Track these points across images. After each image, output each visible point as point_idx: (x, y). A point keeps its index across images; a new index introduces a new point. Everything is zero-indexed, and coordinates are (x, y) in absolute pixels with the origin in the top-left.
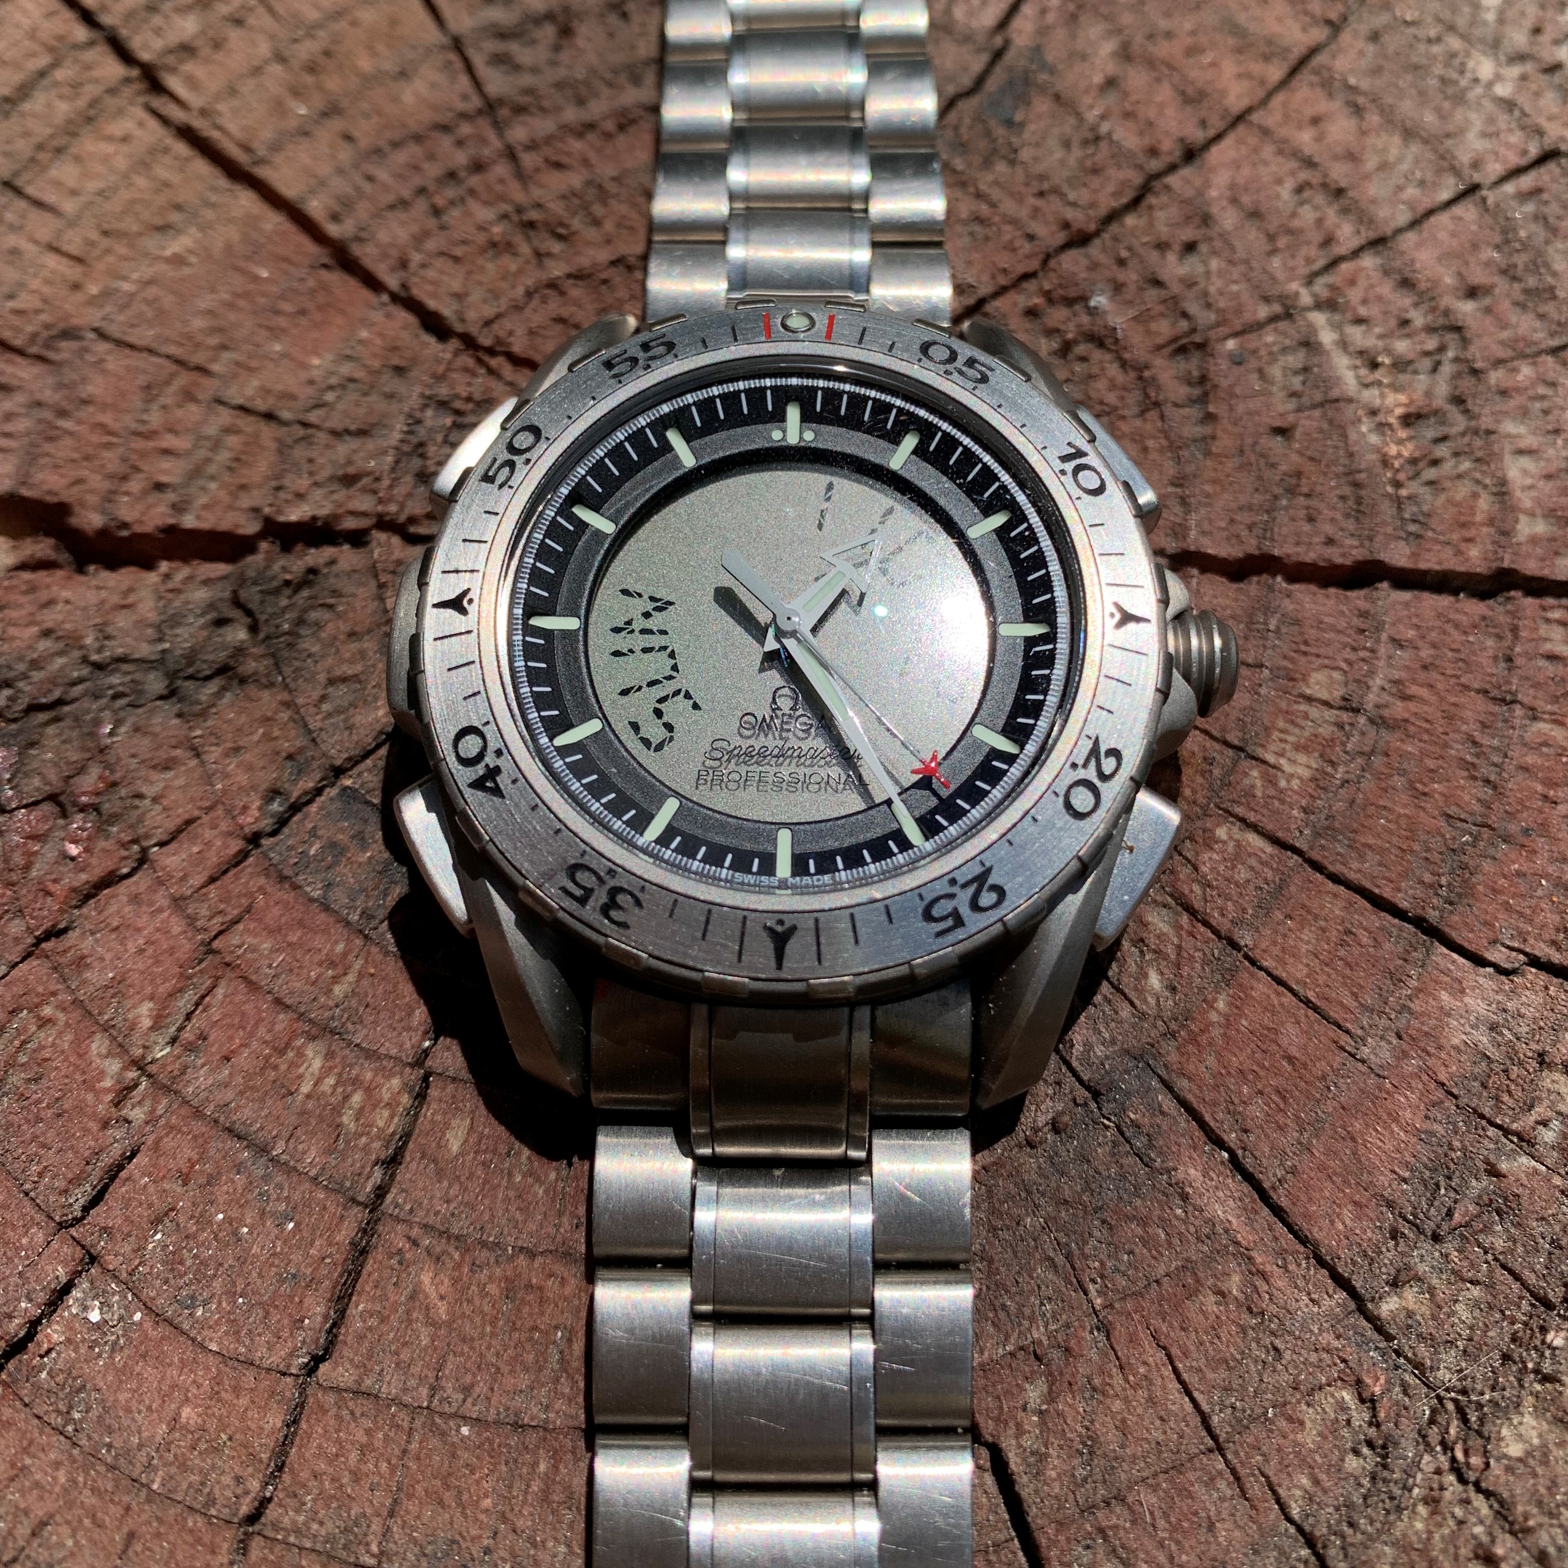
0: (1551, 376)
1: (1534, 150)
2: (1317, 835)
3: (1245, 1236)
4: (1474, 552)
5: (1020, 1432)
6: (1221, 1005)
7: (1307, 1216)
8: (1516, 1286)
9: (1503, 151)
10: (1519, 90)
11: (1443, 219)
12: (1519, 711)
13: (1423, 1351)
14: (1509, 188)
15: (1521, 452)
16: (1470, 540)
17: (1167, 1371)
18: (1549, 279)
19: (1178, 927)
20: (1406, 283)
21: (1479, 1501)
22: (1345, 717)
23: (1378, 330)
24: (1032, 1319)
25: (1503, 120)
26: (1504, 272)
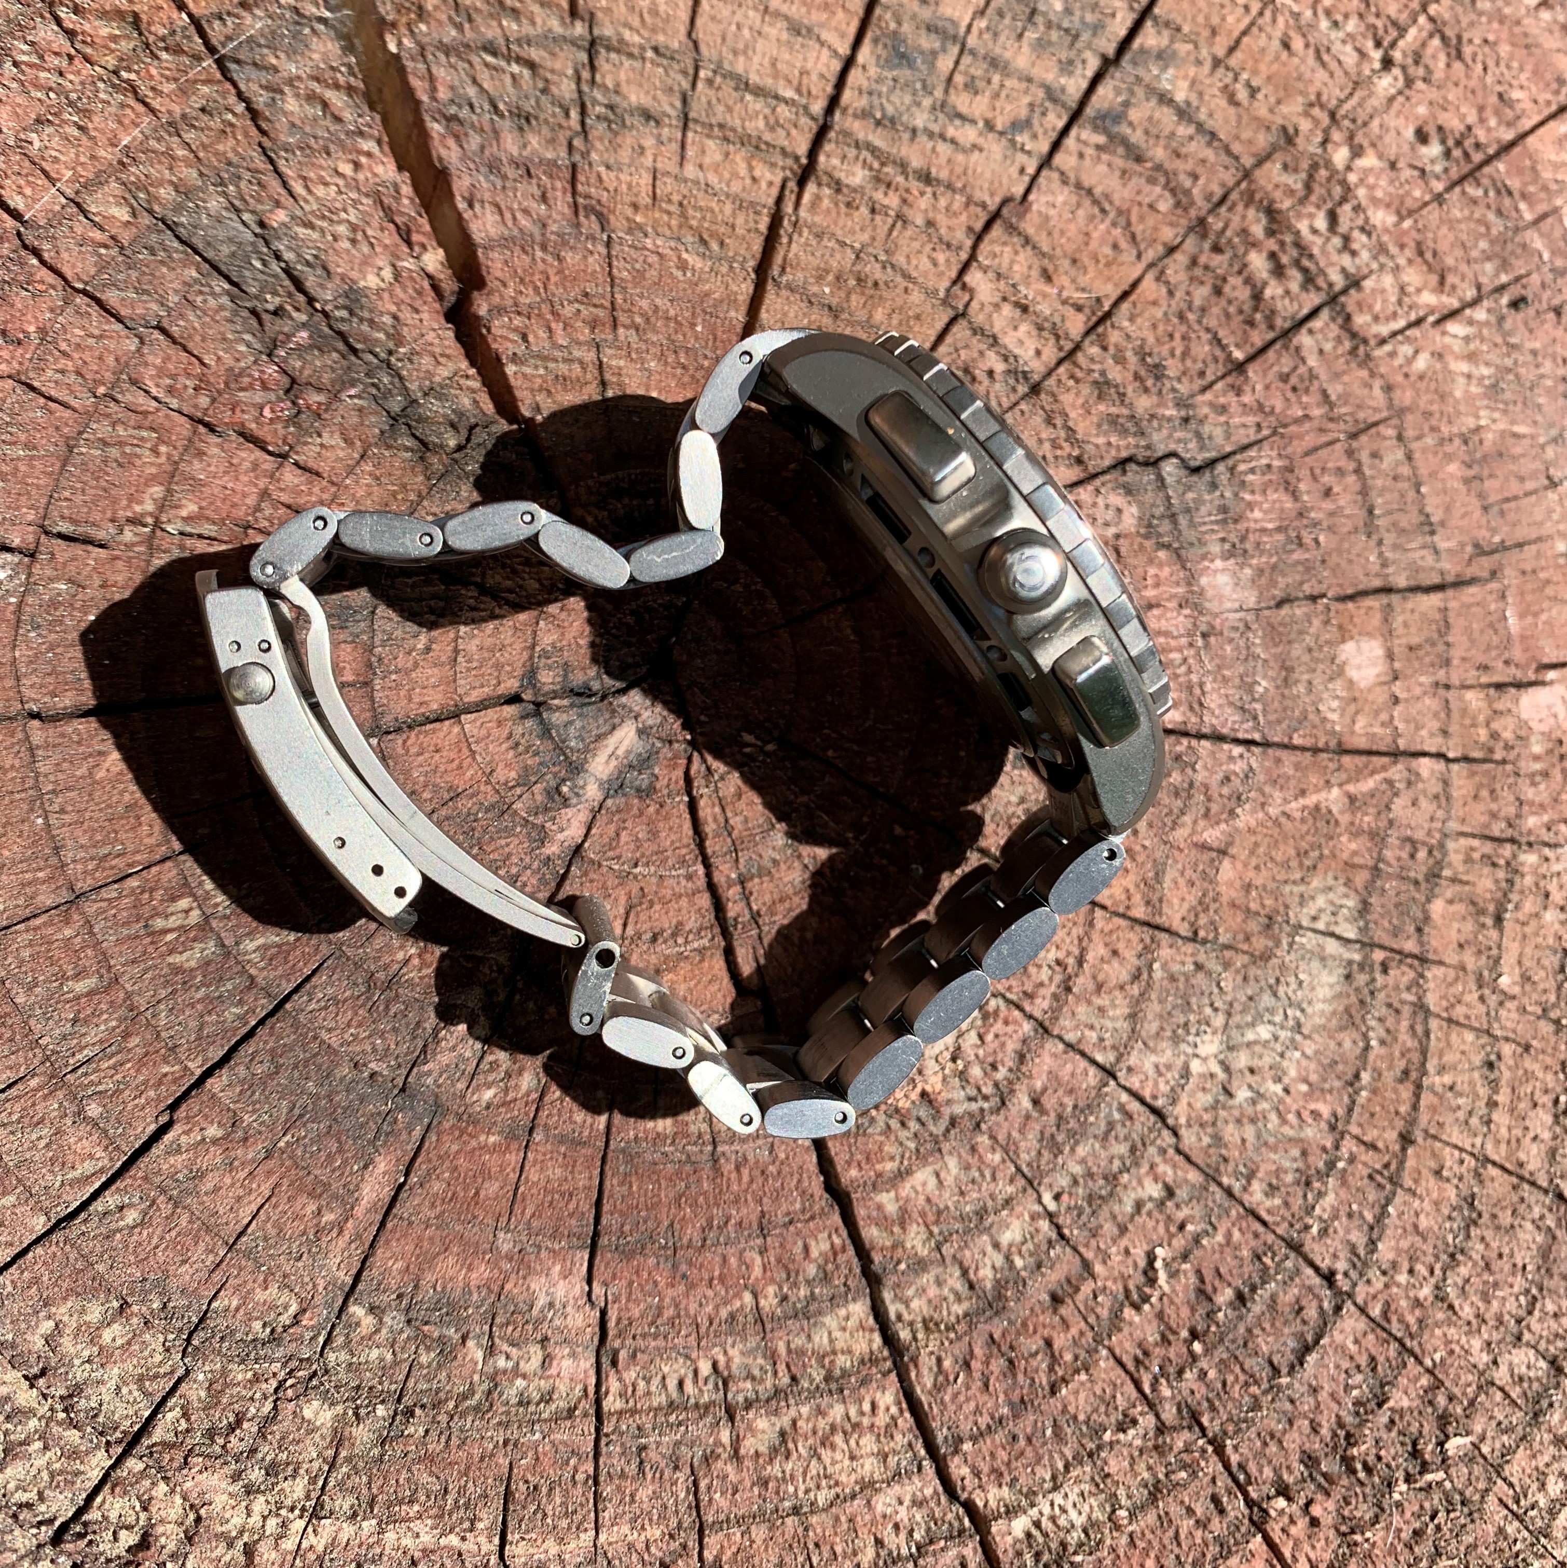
0: (999, 1175)
1: (1159, 1103)
2: (623, 1151)
3: (359, 1211)
4: (854, 1173)
5: (187, 1133)
6: (492, 1139)
7: (388, 1242)
8: (402, 1377)
9: (1150, 1083)
10: (1202, 1076)
11: (1083, 1064)
12: (759, 1241)
13: (340, 1340)
14: (1124, 1097)
15: (938, 1175)
16: (860, 1168)
17: (260, 1201)
18: (1067, 1149)
19: (528, 1094)
20: (1021, 1058)
21: (268, 1406)
22: (708, 1137)
23: (981, 1052)
24: (254, 1111)
25: (1173, 1076)
26: (1060, 1117)
